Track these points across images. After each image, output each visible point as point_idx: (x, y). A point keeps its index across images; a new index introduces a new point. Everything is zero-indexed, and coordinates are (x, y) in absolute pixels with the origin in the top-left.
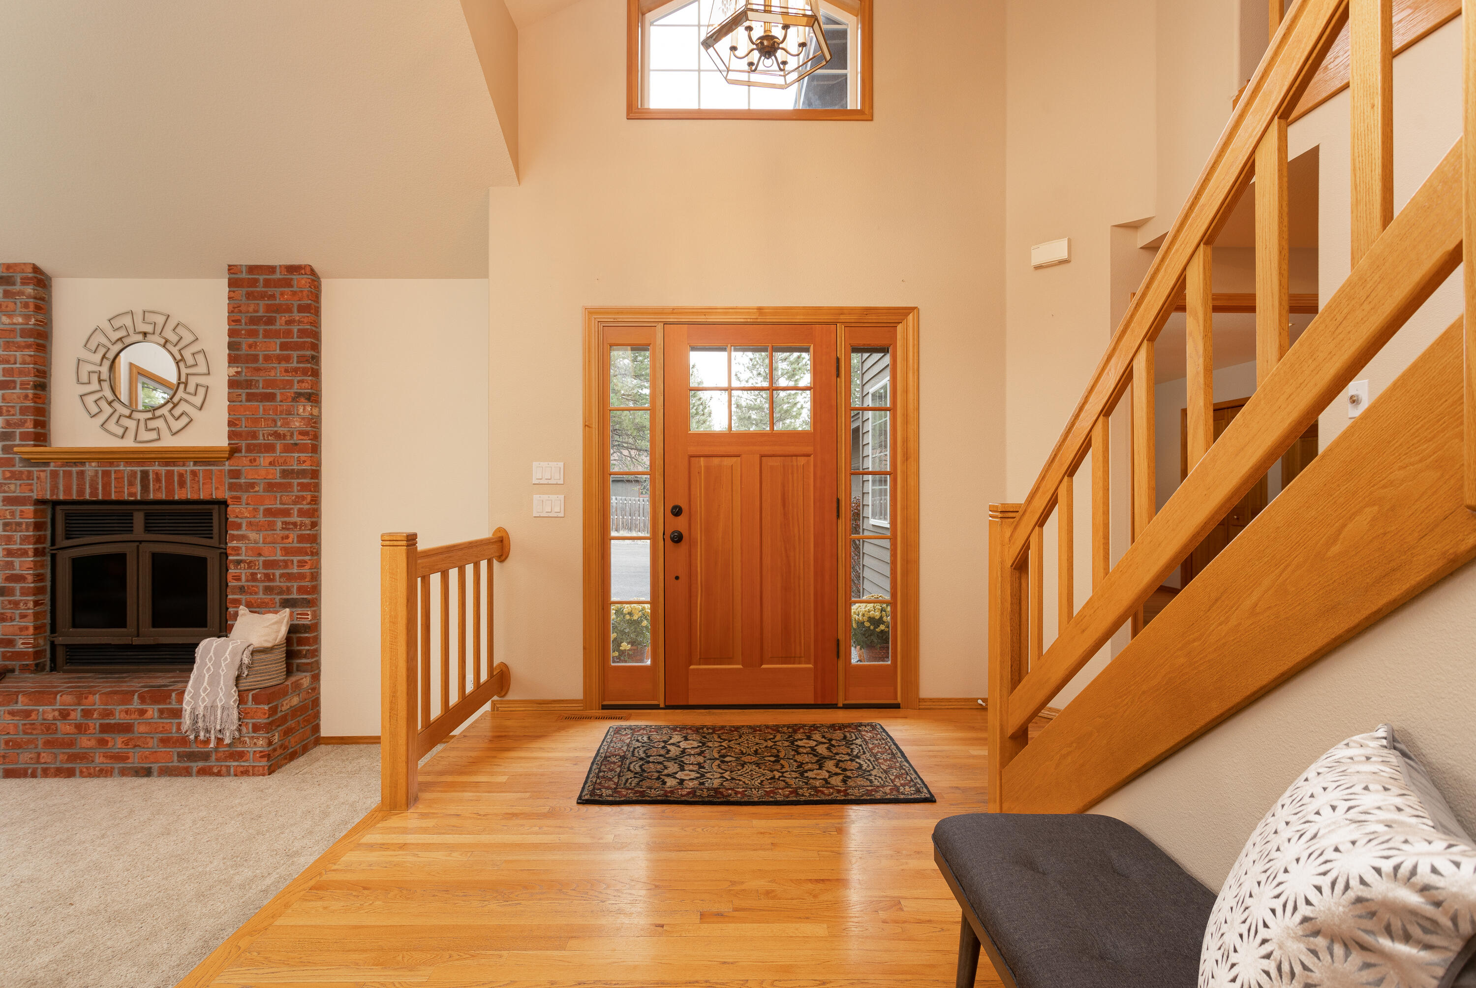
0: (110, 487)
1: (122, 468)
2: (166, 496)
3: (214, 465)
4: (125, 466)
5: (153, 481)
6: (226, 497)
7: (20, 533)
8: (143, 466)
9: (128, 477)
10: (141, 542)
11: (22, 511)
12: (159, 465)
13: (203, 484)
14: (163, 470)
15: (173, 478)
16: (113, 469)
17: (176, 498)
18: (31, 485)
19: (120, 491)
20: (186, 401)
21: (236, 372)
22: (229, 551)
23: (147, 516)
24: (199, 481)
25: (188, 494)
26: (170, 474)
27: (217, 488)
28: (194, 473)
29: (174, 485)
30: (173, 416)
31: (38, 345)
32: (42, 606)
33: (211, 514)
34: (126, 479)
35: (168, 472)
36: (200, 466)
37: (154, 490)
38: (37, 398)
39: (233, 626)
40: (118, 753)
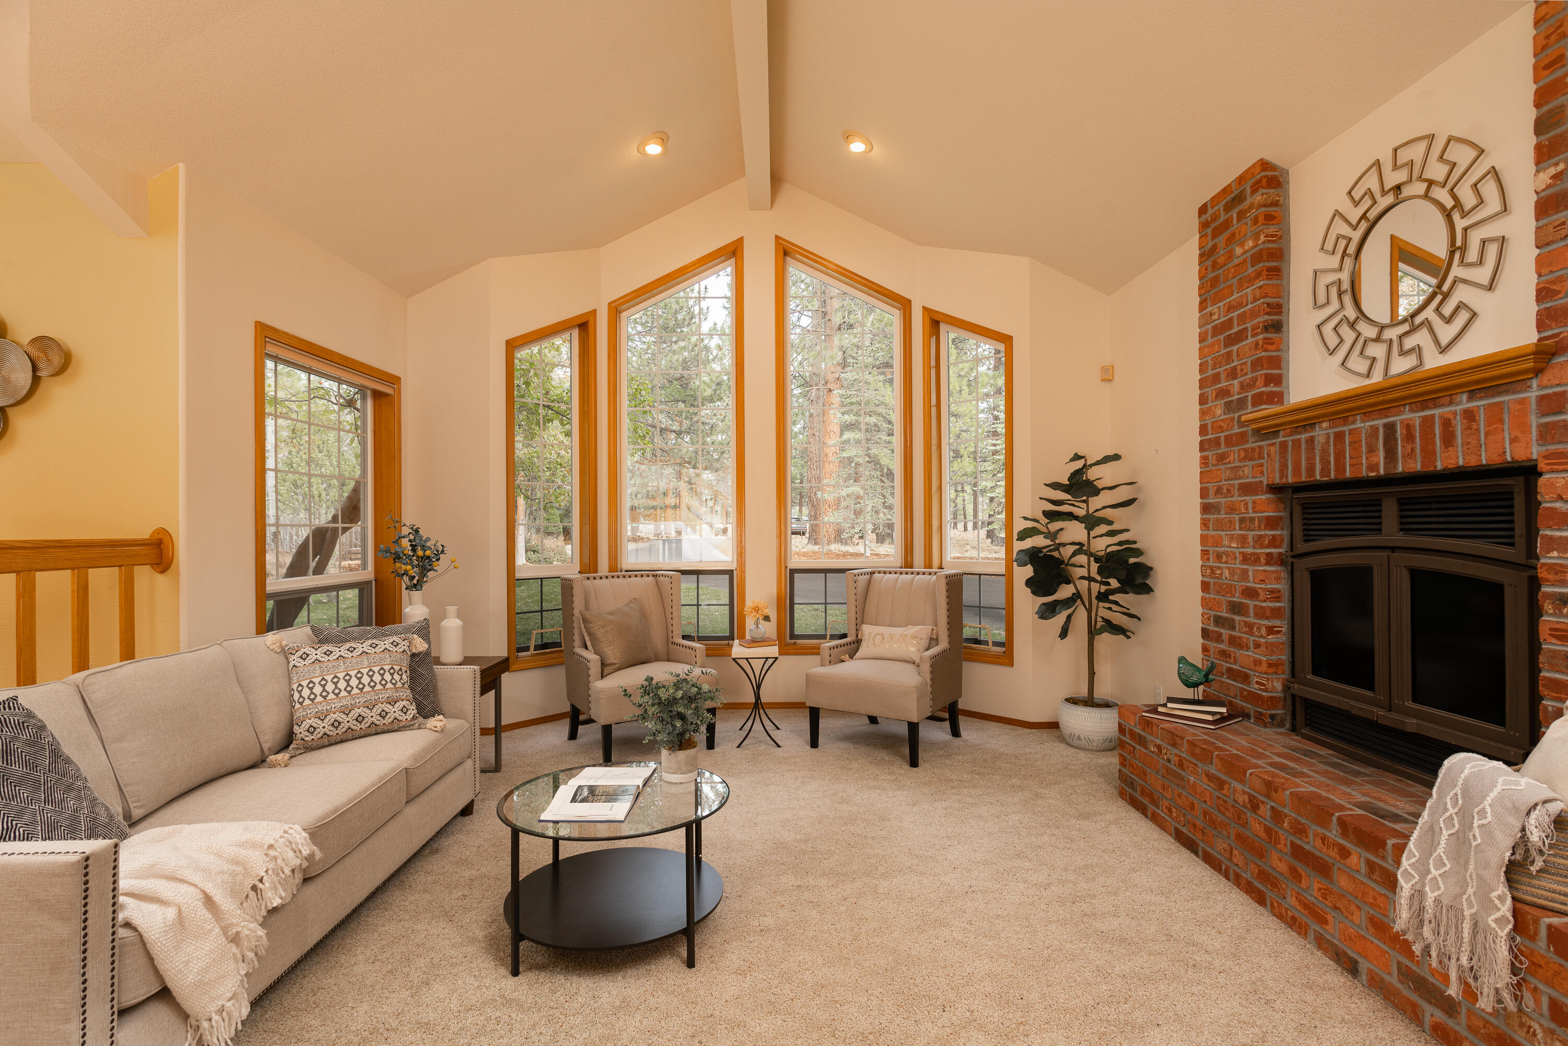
0: (1345, 458)
1: (1359, 425)
2: (1423, 463)
3: (1507, 392)
4: (1363, 421)
5: (1402, 440)
6: (1535, 457)
7: (1253, 533)
8: (1387, 417)
9: (1366, 438)
10: (1393, 549)
11: (1254, 502)
12: (1412, 411)
13: (1486, 434)
14: (1415, 417)
15: (1434, 431)
16: (1345, 428)
17: (1439, 466)
18: (1262, 465)
19: (1356, 465)
20: (1465, 281)
21: (1554, 177)
22: (1542, 573)
23: (1403, 503)
24: (1478, 430)
25: (1459, 457)
26: (1427, 423)
27: (1513, 440)
28: (1470, 415)
29: (1435, 444)
30: (1441, 316)
31: (1269, 269)
32: (1278, 636)
33: (1509, 496)
34: (1364, 441)
35: (1425, 419)
36: (1481, 398)
37: (1403, 457)
38: (1267, 343)
39: (1544, 733)
40: (1313, 903)
